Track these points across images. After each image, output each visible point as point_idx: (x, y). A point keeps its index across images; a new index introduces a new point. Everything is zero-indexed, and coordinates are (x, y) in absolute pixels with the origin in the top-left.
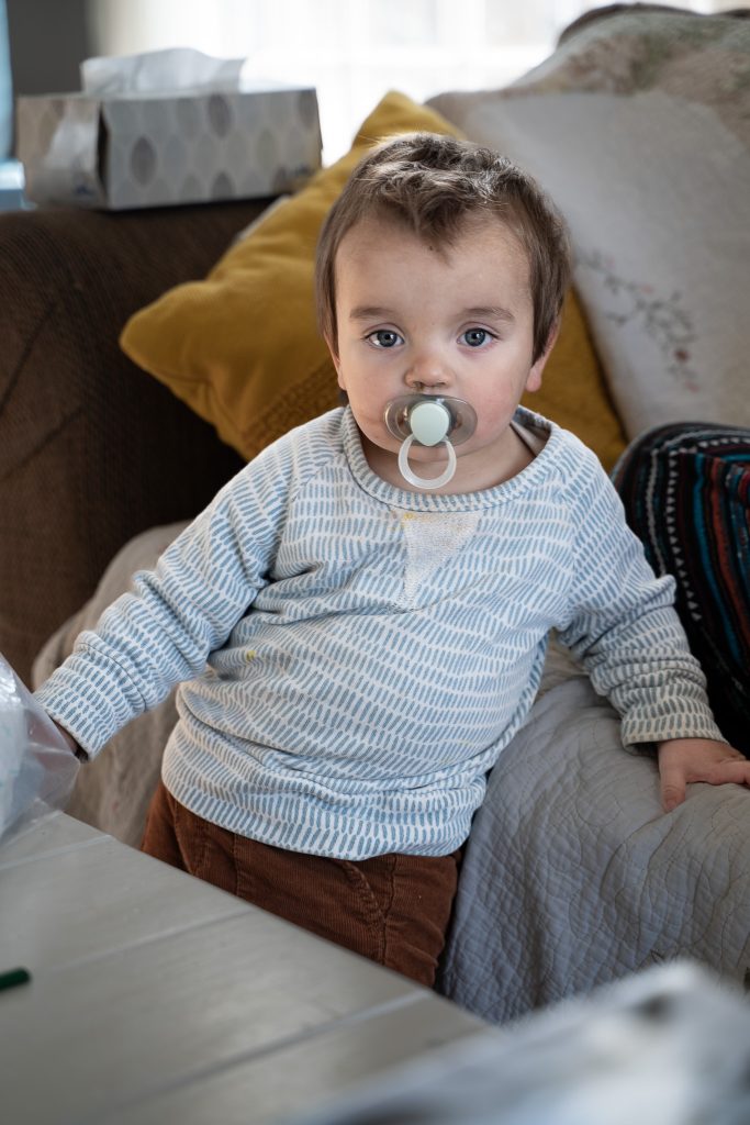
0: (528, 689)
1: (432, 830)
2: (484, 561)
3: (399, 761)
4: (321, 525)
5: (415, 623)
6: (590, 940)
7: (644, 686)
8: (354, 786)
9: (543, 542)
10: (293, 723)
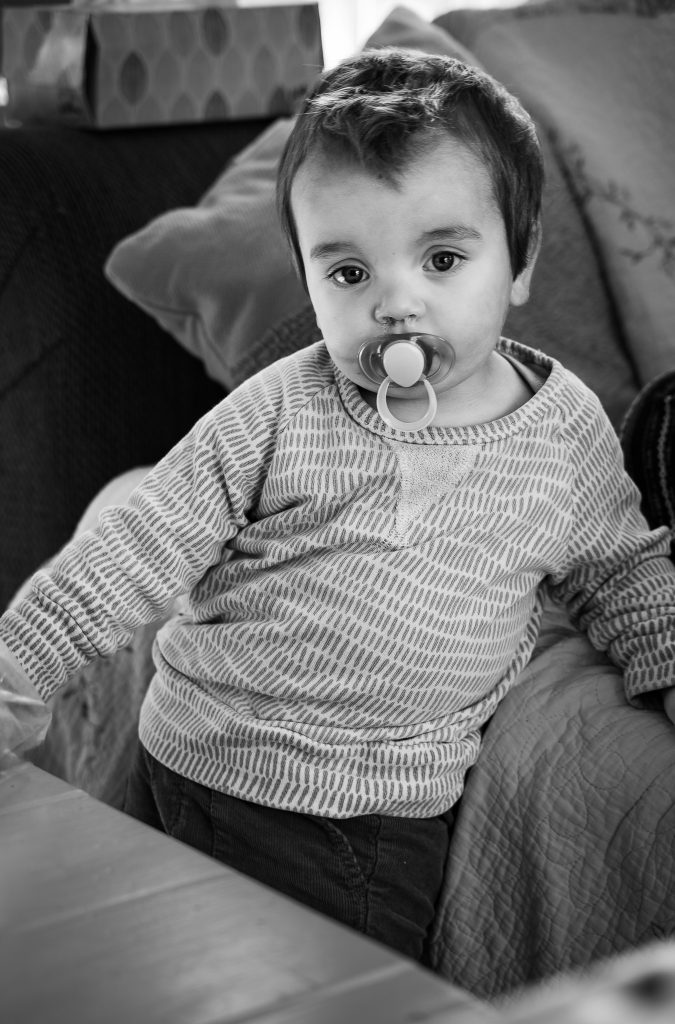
0: (526, 642)
1: (418, 787)
2: (480, 501)
3: (384, 707)
4: (310, 459)
5: (406, 562)
6: (590, 910)
7: (644, 634)
8: (335, 736)
9: (541, 481)
10: (275, 666)
